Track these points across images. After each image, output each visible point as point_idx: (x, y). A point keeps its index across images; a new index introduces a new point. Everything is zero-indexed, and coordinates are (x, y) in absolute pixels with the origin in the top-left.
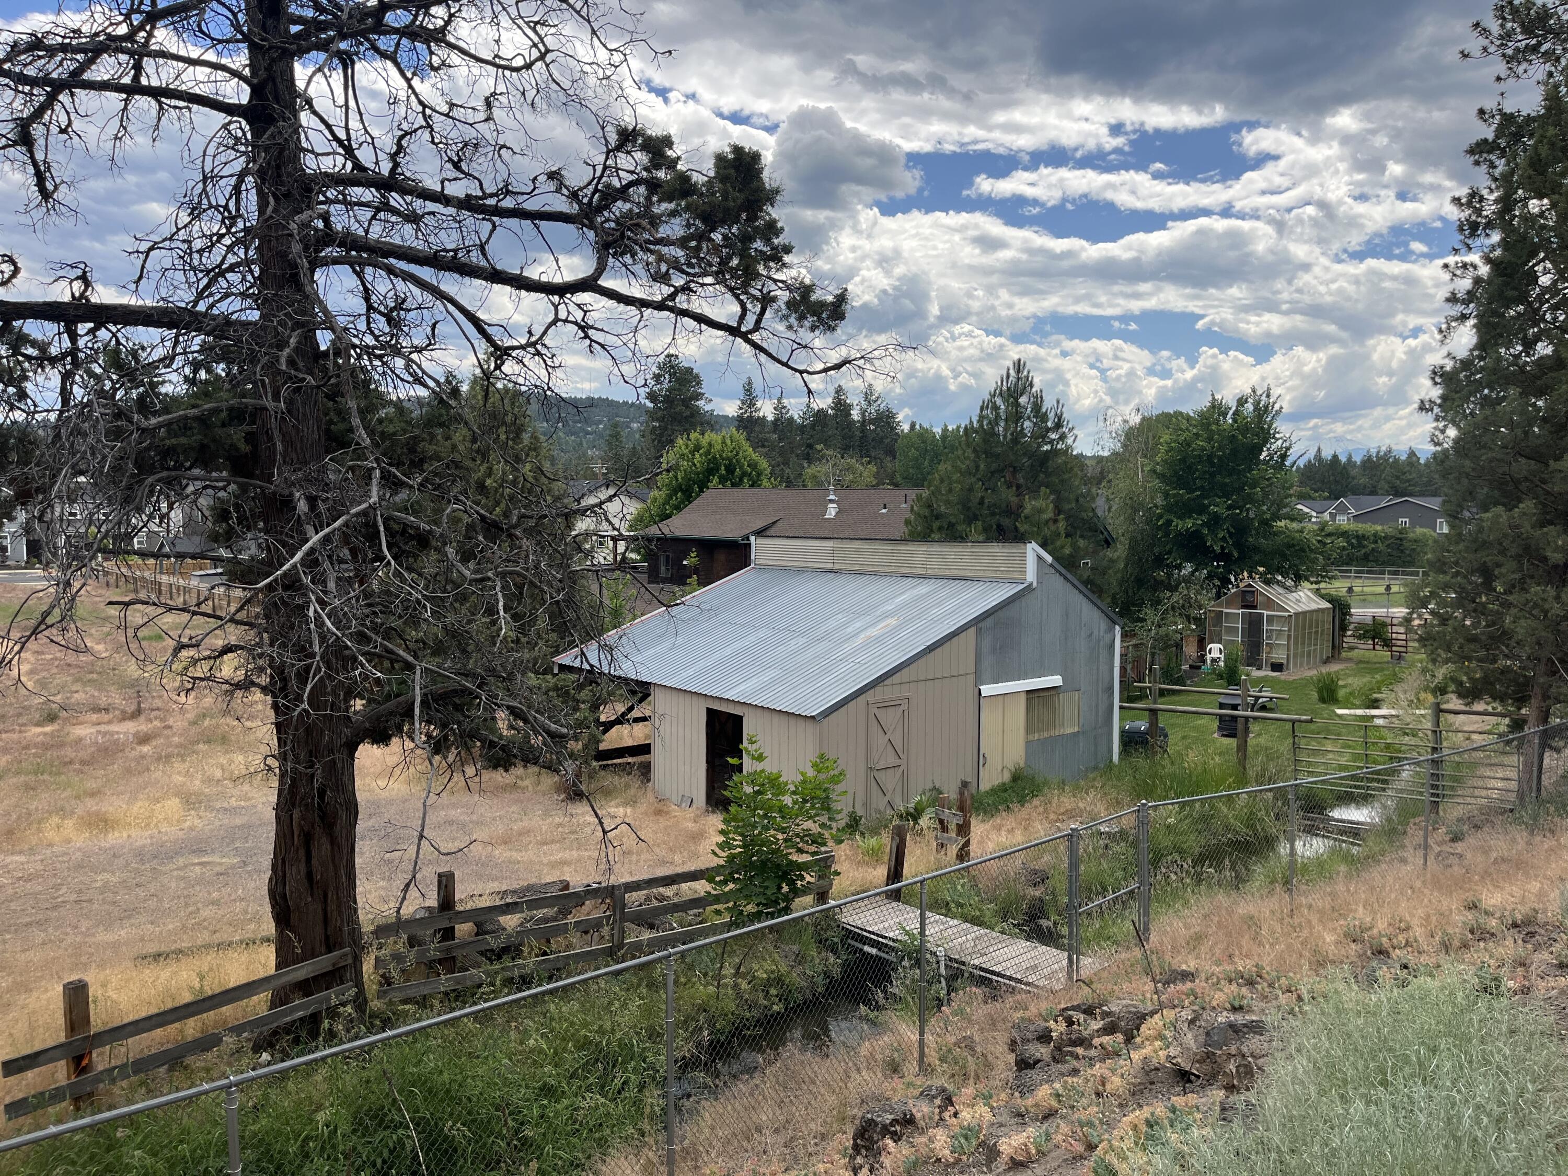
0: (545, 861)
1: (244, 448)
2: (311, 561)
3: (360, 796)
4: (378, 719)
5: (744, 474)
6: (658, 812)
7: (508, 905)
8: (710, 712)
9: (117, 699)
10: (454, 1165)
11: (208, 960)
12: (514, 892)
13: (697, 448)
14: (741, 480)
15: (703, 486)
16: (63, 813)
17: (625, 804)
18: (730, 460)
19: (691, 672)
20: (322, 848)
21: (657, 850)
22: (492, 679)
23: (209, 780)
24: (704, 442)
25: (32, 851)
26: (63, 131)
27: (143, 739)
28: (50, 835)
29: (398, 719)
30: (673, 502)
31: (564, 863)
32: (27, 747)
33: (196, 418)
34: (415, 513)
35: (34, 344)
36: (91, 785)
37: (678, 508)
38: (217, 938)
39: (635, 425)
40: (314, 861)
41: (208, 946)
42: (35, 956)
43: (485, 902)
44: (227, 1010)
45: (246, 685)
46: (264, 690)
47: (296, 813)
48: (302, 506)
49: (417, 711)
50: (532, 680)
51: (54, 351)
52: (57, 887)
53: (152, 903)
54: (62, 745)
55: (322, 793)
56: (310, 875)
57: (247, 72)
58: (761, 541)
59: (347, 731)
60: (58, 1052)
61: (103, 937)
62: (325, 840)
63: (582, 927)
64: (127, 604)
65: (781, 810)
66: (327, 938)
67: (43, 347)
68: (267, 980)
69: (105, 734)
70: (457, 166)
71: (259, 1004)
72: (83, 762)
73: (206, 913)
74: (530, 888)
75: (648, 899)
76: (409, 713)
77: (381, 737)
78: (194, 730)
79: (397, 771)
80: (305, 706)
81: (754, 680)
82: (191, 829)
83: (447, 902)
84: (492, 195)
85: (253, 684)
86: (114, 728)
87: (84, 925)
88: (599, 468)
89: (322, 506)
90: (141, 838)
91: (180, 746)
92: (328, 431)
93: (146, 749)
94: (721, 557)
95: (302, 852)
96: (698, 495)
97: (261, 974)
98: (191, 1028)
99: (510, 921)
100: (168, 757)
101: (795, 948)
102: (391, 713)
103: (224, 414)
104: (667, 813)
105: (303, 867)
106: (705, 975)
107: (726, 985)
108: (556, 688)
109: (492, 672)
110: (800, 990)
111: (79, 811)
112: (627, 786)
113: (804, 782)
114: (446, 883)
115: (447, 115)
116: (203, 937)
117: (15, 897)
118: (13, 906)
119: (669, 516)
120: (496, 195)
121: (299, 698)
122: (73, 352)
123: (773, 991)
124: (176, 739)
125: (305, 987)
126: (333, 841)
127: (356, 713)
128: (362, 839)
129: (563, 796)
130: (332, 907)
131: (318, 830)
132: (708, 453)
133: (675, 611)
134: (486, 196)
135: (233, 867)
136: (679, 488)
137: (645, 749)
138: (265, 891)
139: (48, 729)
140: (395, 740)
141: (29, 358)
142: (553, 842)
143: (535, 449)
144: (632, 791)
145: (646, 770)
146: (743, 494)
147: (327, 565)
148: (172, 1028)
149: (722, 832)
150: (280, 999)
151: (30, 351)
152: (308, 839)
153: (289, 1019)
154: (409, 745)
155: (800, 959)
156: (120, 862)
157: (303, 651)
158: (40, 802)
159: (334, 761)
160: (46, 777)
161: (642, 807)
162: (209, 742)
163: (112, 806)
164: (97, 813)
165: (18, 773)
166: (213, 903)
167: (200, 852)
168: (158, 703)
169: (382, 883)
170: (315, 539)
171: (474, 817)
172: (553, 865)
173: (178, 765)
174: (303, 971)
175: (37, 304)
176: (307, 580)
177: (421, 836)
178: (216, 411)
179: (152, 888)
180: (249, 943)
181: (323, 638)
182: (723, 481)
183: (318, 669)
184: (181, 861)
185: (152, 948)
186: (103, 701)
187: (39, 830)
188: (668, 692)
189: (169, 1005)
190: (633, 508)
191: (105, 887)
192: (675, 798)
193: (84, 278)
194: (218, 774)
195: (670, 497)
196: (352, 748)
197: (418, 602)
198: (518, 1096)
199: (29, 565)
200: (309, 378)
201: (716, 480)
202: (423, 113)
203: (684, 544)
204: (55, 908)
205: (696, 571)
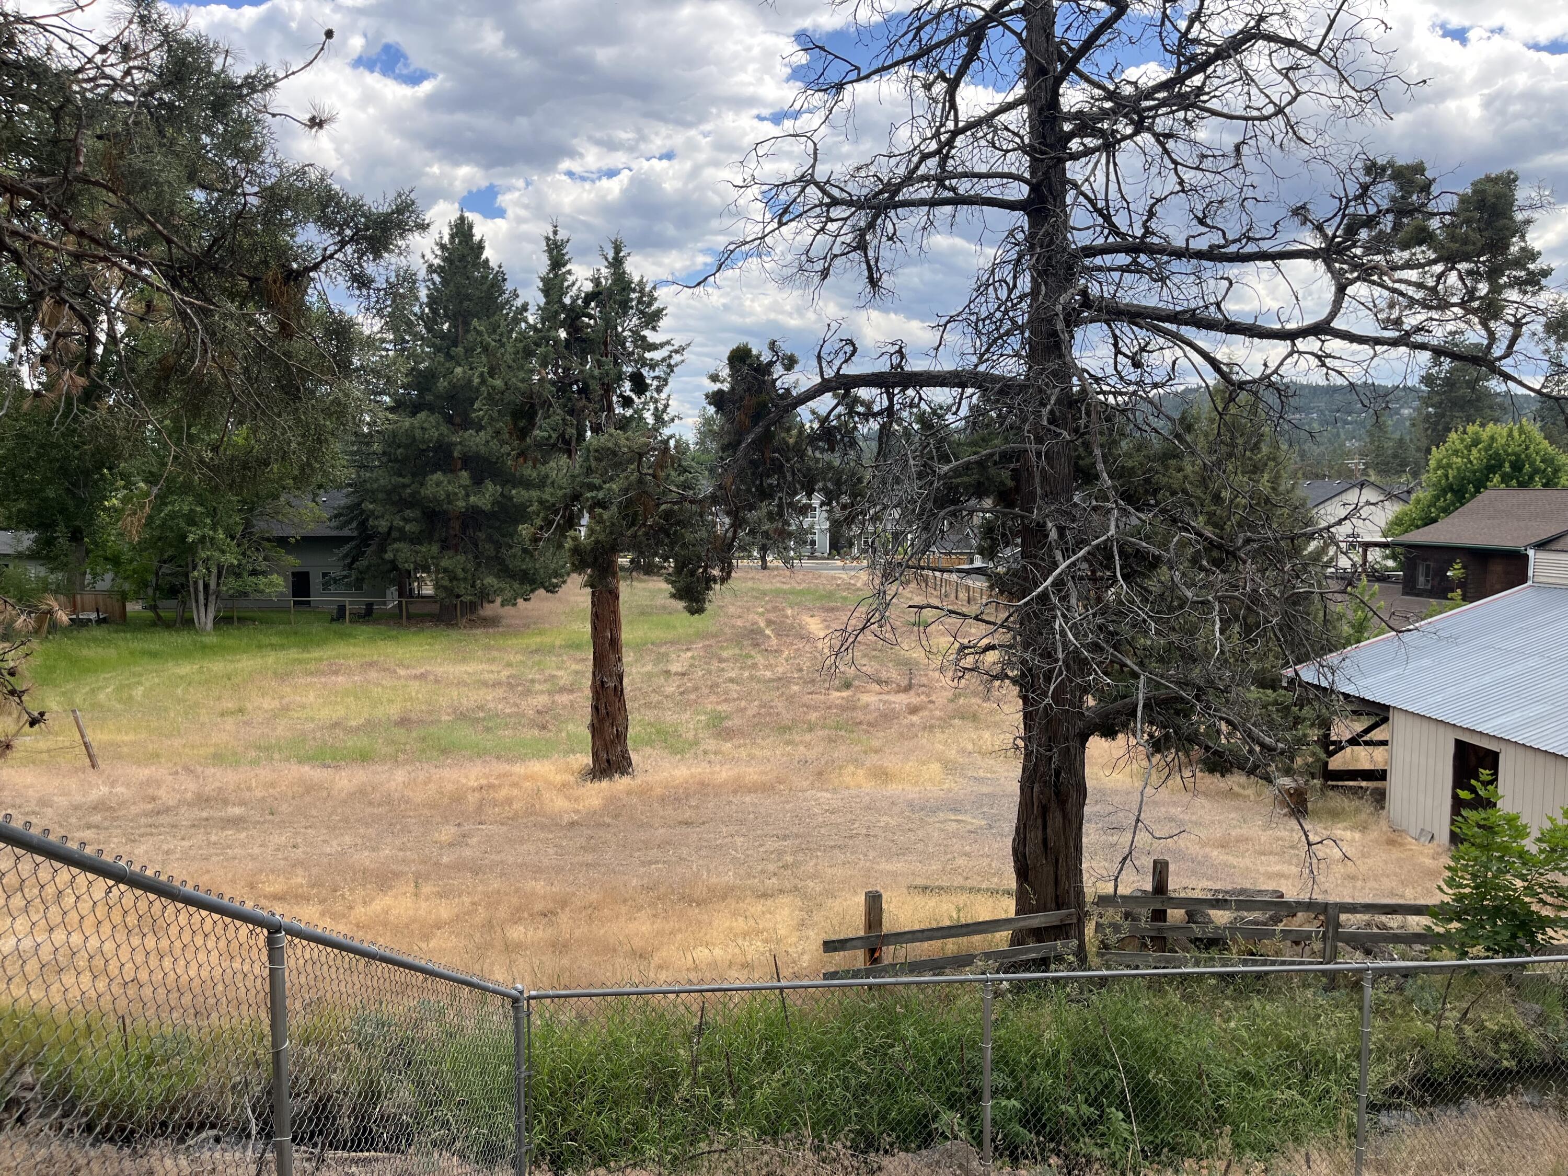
0: (1262, 870)
1: (1010, 484)
2: (1059, 584)
3: (1090, 784)
4: (1107, 716)
5: (1536, 471)
6: (1391, 842)
7: (1218, 900)
8: (1459, 744)
9: (893, 673)
10: (1158, 1115)
11: (962, 899)
12: (1226, 892)
13: (1476, 442)
14: (1531, 478)
15: (1480, 485)
16: (857, 762)
17: (1353, 828)
18: (1517, 455)
19: (1439, 698)
20: (1055, 819)
21: (1385, 880)
22: (1211, 691)
23: (962, 751)
24: (1485, 435)
25: (835, 791)
26: (890, 239)
27: (914, 710)
28: (848, 779)
29: (1124, 718)
30: (1441, 503)
31: (1281, 875)
32: (829, 708)
33: (976, 462)
34: (1147, 538)
35: (863, 403)
36: (876, 743)
37: (1446, 511)
38: (969, 883)
39: (1406, 412)
40: (1049, 831)
41: (962, 888)
42: (839, 872)
43: (1197, 895)
44: (976, 939)
45: (1002, 676)
46: (1014, 681)
47: (1036, 788)
48: (1054, 535)
49: (1139, 714)
50: (1254, 693)
51: (876, 409)
52: (853, 821)
53: (920, 846)
54: (854, 708)
55: (1058, 774)
56: (1045, 841)
57: (1027, 175)
58: (1543, 556)
59: (1080, 724)
60: (859, 943)
61: (884, 866)
62: (1058, 815)
63: (1293, 937)
64: (922, 608)
65: (1522, 855)
66: (1057, 897)
67: (868, 405)
68: (1008, 921)
69: (885, 702)
70: (1202, 222)
71: (1001, 939)
72: (870, 724)
73: (961, 861)
74: (1243, 891)
75: (1368, 925)
76: (1133, 714)
77: (1109, 732)
78: (952, 706)
79: (1121, 763)
80: (1049, 700)
81: (1517, 714)
82: (950, 790)
83: (1160, 887)
84: (1234, 241)
85: (1007, 677)
86: (892, 698)
87: (871, 854)
88: (1355, 463)
89: (1069, 535)
90: (912, 792)
91: (940, 719)
92: (1076, 463)
93: (915, 718)
94: (1497, 568)
95: (1039, 821)
96: (1473, 496)
97: (1003, 916)
98: (951, 946)
99: (1221, 917)
100: (932, 727)
101: (1537, 1007)
102: (1118, 712)
103: (997, 458)
104: (1401, 845)
105: (1040, 833)
106: (1426, 1013)
107: (1447, 1027)
108: (1276, 703)
109: (1211, 683)
110: (1540, 1052)
111: (868, 764)
112: (1357, 811)
113: (1553, 830)
114: (1160, 870)
115: (1197, 168)
116: (958, 881)
117: (824, 824)
118: (823, 831)
119: (1434, 521)
120: (1239, 240)
121: (1045, 694)
122: (890, 410)
123: (1504, 1046)
124: (937, 713)
125: (1039, 934)
126: (1065, 816)
127: (1088, 708)
128: (1089, 821)
129: (1285, 810)
130: (1062, 871)
131: (1053, 805)
132: (1490, 446)
133: (1406, 637)
134: (1228, 243)
135: (981, 828)
136: (1450, 488)
137: (1381, 775)
138: (1009, 850)
139: (845, 694)
140: (1120, 736)
141: (859, 414)
142: (1271, 853)
143: (1274, 459)
144: (1363, 816)
145: (1380, 798)
146: (1536, 496)
147: (1070, 584)
148: (937, 944)
149: (1449, 868)
150: (1018, 939)
151: (861, 409)
152: (1045, 811)
153: (1024, 957)
154: (1133, 741)
155: (1542, 1020)
156: (896, 809)
157: (1048, 655)
158: (841, 752)
159: (1068, 748)
160: (843, 733)
161: (1374, 834)
162: (962, 718)
163: (890, 762)
164: (881, 767)
165: (823, 728)
166: (967, 854)
167: (955, 810)
168: (924, 680)
169: (1103, 863)
170: (1063, 566)
171: (1194, 818)
172: (1270, 876)
173: (939, 735)
174: (1038, 920)
175: (868, 375)
176: (1055, 600)
177: (1138, 820)
178: (991, 455)
179: (921, 834)
180: (993, 892)
181: (1065, 645)
182: (1505, 479)
183: (1061, 673)
184: (941, 815)
185: (920, 881)
186: (884, 675)
187: (840, 775)
188: (1410, 719)
189: (934, 925)
190: (1393, 509)
191: (886, 829)
192: (1414, 832)
193: (900, 351)
194: (970, 747)
195: (1437, 498)
196: (1084, 738)
197: (1144, 621)
198: (1218, 1073)
199: (831, 557)
200: (1065, 433)
201: (1497, 479)
202: (1176, 170)
203: (1449, 553)
204: (851, 837)
205: (1462, 584)
